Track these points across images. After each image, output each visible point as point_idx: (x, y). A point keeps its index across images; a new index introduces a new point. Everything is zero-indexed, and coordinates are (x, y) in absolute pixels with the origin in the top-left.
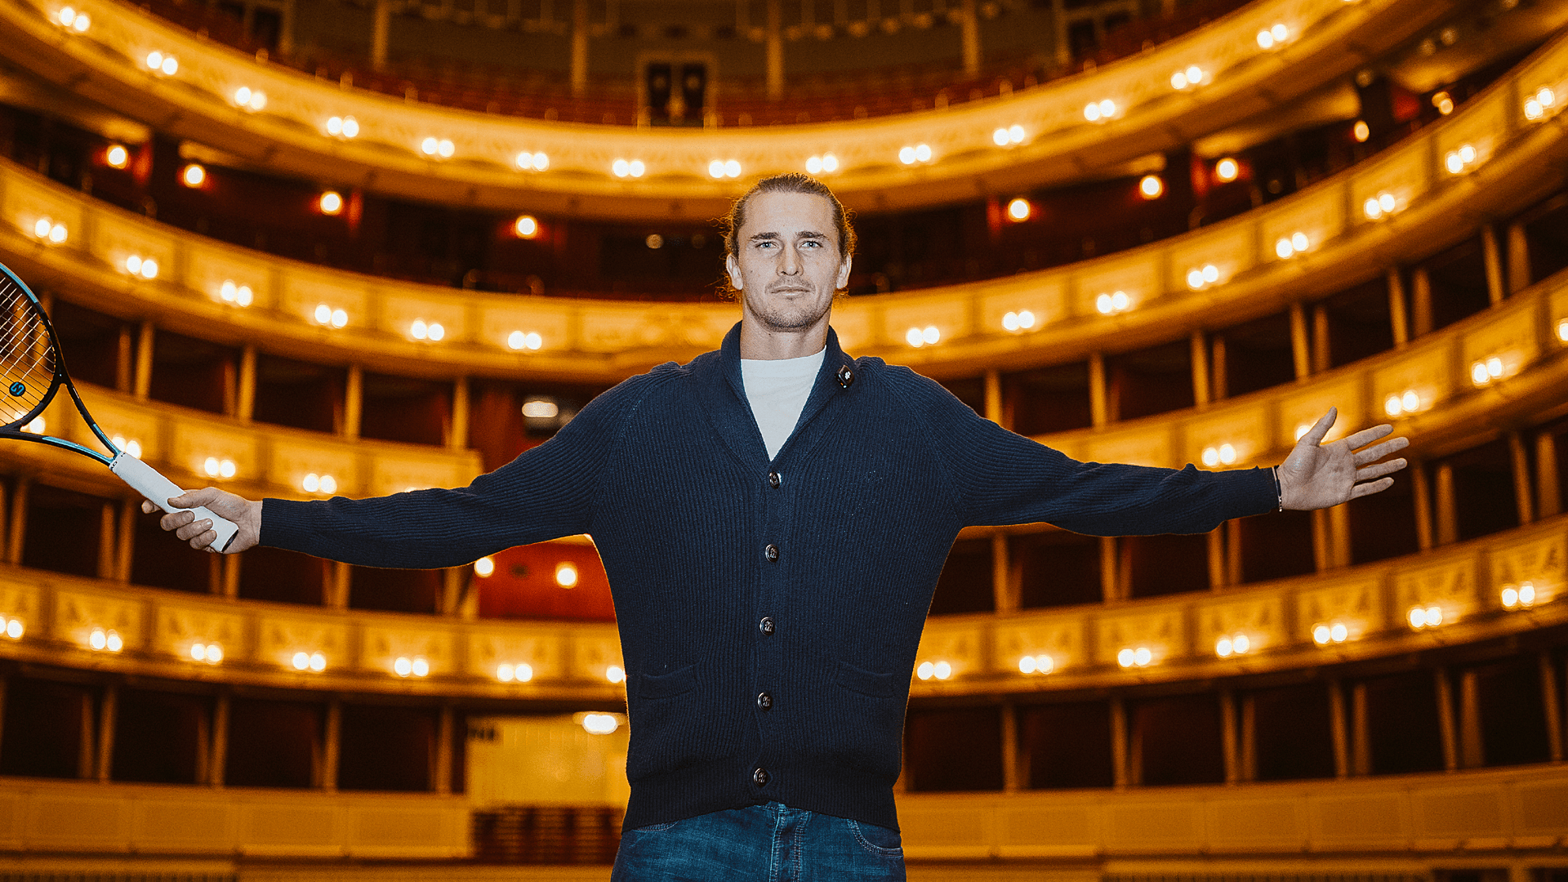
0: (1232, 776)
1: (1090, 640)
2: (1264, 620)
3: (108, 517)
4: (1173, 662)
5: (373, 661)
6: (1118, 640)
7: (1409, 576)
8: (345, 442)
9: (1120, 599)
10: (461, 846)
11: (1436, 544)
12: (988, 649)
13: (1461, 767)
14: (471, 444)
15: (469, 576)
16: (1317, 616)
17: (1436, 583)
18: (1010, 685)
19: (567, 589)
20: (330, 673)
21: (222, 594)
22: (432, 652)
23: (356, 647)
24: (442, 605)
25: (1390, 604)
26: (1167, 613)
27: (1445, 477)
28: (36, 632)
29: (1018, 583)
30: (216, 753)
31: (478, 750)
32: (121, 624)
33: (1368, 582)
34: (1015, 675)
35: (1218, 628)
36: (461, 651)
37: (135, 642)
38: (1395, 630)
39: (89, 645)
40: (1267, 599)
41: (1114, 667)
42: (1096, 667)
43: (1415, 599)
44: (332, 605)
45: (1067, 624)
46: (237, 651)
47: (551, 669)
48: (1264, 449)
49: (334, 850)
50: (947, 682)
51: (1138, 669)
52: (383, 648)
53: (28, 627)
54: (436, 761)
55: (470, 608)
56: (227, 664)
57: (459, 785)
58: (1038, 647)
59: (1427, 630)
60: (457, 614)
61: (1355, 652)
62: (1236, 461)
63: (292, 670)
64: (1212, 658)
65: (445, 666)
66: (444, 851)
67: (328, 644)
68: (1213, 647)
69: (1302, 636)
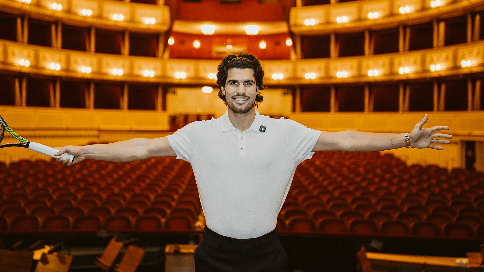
0: (401, 109)
1: (360, 67)
2: (415, 62)
3: (53, 28)
4: (385, 75)
5: (137, 72)
6: (368, 67)
7: (462, 50)
8: (125, 4)
9: (370, 54)
10: (166, 126)
11: (472, 40)
12: (327, 69)
13: (473, 109)
14: (166, 4)
15: (166, 44)
16: (432, 62)
17: (471, 53)
18: (334, 81)
19: (197, 49)
20: (124, 75)
21: (90, 51)
22: (155, 69)
23: (132, 67)
24: (158, 54)
25: (455, 58)
26: (384, 59)
27: (478, 18)
28: (34, 64)
29: (338, 49)
30: (91, 99)
31: (170, 97)
32: (59, 61)
33: (449, 51)
34: (335, 78)
35: (400, 65)
36: (164, 69)
37: (64, 66)
38: (456, 67)
39: (50, 68)
40: (417, 56)
41: (366, 76)
42: (360, 76)
43: (464, 58)
44: (124, 55)
45: (352, 62)
46: (96, 69)
47: (192, 74)
48: (419, 8)
49: (127, 127)
50: (314, 80)
51: (374, 77)
52: (140, 68)
53: (31, 63)
54: (157, 101)
55: (167, 55)
56: (93, 73)
57: (164, 108)
58: (343, 69)
59: (467, 68)
60: (162, 57)
61: (443, 74)
62: (410, 12)
63: (112, 75)
64: (397, 74)
65: (159, 73)
66: (160, 128)
67: (123, 67)
68: (398, 70)
69: (427, 68)
